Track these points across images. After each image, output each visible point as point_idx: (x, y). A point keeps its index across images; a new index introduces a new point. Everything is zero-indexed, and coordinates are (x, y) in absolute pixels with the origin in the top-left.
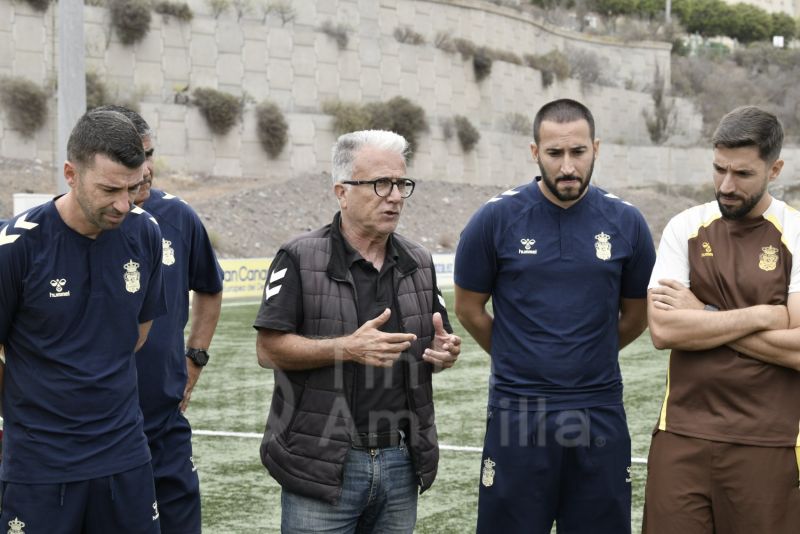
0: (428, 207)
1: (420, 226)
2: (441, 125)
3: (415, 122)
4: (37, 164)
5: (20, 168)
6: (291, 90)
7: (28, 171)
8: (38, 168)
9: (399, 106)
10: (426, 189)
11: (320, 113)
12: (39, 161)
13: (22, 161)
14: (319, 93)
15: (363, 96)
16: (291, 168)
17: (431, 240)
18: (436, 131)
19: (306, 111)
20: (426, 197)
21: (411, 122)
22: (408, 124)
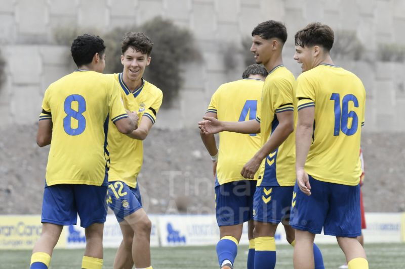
0: (169, 163)
1: (154, 185)
2: (220, 52)
3: (179, 51)
6: (13, 14)
9: (158, 30)
10: (172, 141)
11: (51, 44)
14: (51, 16)
15: (112, 18)
16: (12, 115)
17: (163, 202)
18: (213, 60)
19: (34, 41)
20: (169, 151)
21: (173, 51)
22: (168, 53)
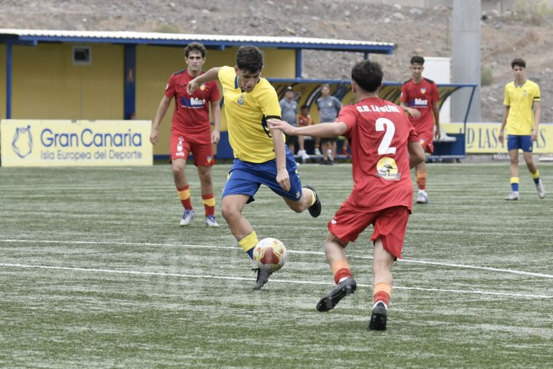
4: (396, 11)
5: (377, 16)
7: (387, 20)
8: (398, 15)
12: (398, 6)
13: (381, 7)
